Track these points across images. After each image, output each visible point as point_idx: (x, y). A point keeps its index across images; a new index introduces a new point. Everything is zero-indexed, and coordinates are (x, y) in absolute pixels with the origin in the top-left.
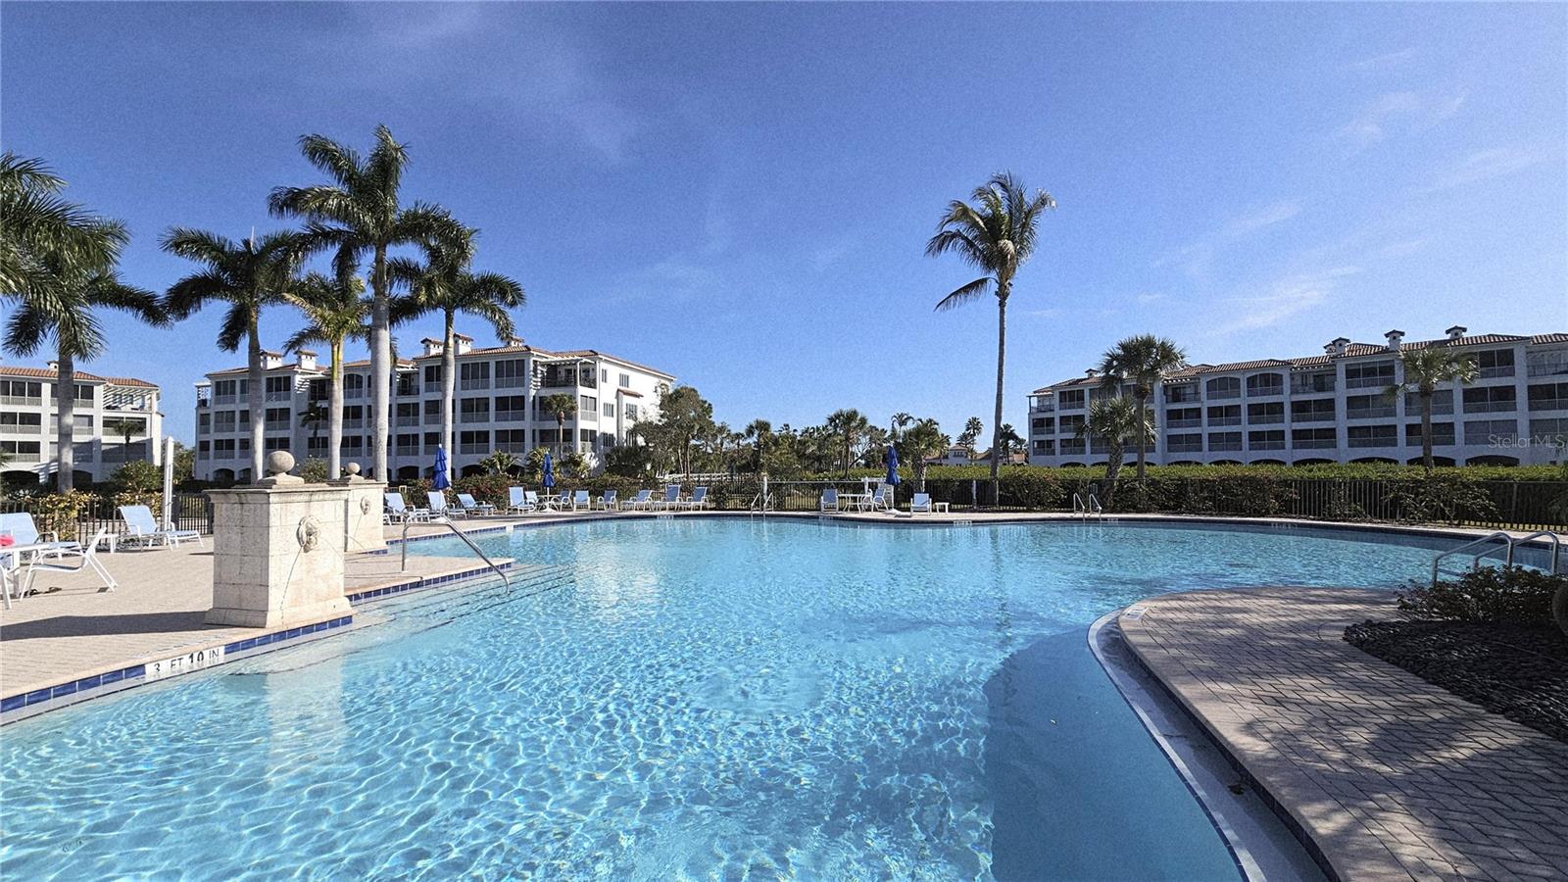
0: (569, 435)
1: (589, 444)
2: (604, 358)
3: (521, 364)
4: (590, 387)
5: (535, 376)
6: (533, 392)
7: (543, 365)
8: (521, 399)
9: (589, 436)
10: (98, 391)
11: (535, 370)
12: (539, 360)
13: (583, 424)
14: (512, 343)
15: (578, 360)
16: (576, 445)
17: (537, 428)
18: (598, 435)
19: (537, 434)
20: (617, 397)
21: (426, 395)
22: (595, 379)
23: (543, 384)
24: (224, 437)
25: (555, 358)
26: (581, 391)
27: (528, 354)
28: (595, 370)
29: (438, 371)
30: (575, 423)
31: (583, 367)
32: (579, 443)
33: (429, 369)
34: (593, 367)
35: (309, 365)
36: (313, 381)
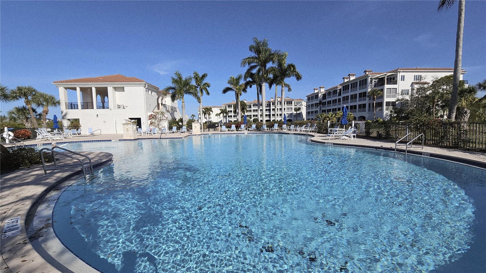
0: (380, 104)
1: (390, 107)
2: (401, 71)
3: (366, 80)
4: (394, 84)
5: (372, 83)
6: (370, 90)
7: (376, 79)
8: (365, 93)
9: (391, 104)
10: (293, 102)
11: (371, 81)
12: (373, 77)
13: (386, 100)
15: (386, 75)
16: (383, 108)
18: (397, 103)
19: (371, 105)
20: (412, 86)
21: (343, 95)
22: (397, 81)
23: (375, 86)
24: (309, 111)
25: (378, 76)
26: (387, 86)
27: (367, 76)
28: (397, 77)
29: (346, 87)
30: (383, 100)
31: (388, 77)
32: (385, 107)
33: (343, 87)
34: (396, 75)
35: (323, 90)
36: (324, 95)
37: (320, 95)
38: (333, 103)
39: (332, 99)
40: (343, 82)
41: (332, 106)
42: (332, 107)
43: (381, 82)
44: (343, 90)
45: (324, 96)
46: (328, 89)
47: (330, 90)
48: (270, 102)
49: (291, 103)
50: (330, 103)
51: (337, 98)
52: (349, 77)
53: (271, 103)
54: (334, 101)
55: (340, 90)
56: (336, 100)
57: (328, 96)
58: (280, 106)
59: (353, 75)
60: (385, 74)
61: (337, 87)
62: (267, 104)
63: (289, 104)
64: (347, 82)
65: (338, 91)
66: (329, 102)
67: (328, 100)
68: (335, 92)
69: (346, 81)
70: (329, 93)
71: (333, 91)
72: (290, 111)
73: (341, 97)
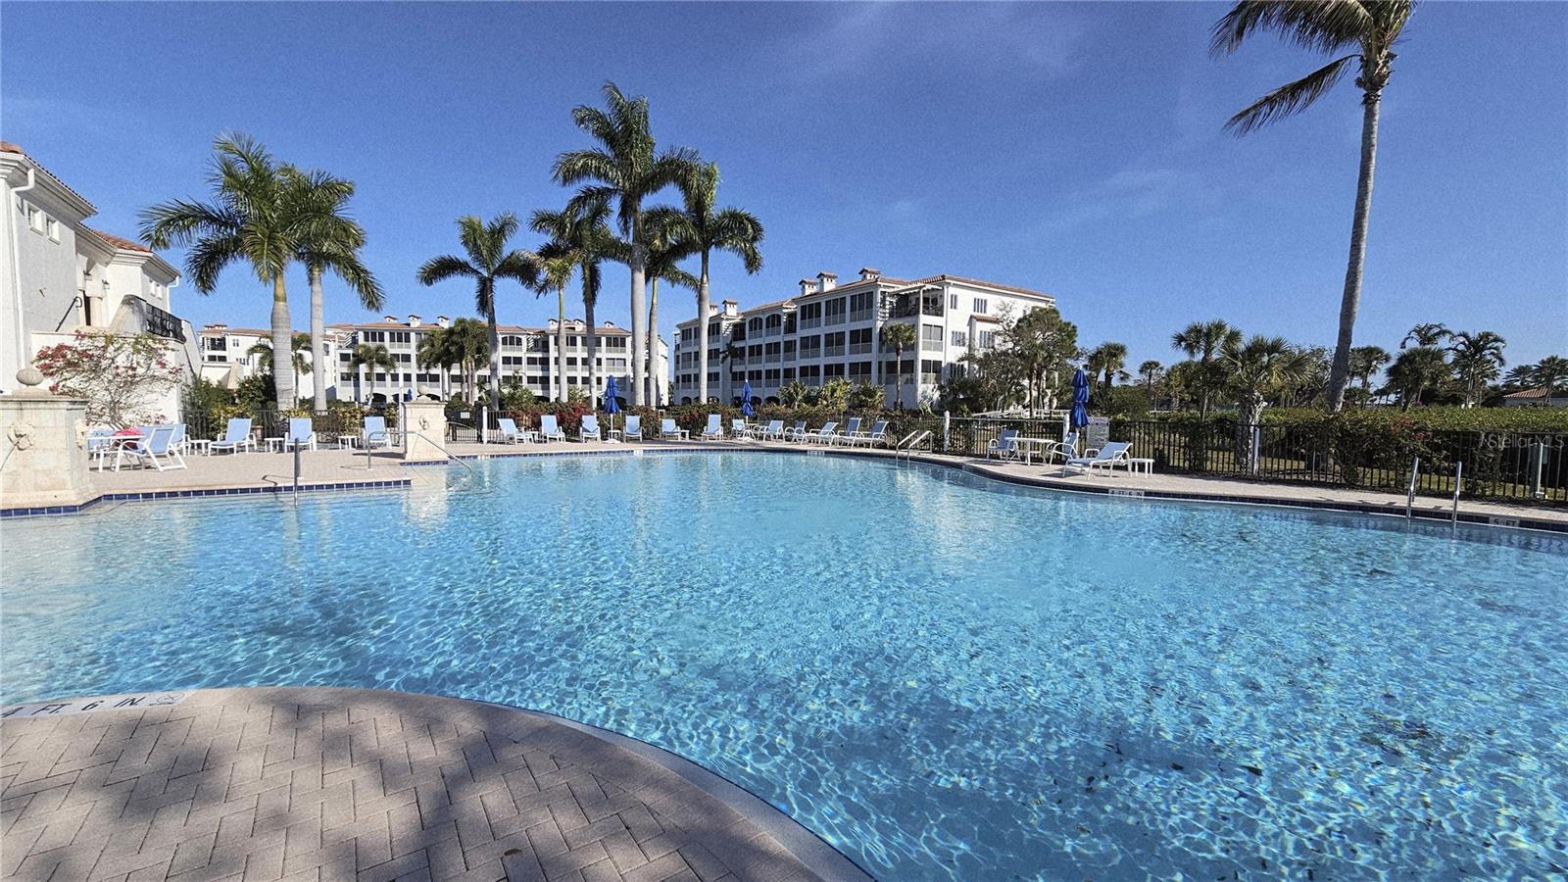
0: (909, 366)
1: (932, 375)
2: (952, 282)
3: (871, 295)
4: (937, 315)
5: (884, 307)
6: (880, 324)
7: (892, 295)
8: (869, 331)
9: (932, 367)
11: (883, 301)
12: (887, 290)
13: (924, 355)
14: (868, 276)
15: (921, 287)
16: (916, 376)
17: (884, 360)
18: (943, 365)
19: (884, 366)
20: (970, 324)
21: (801, 333)
22: (942, 307)
23: (891, 315)
24: (686, 372)
25: (902, 287)
26: (924, 319)
27: (875, 284)
28: (942, 296)
29: (810, 310)
30: (916, 354)
31: (927, 295)
32: (920, 375)
33: (803, 308)
34: (939, 293)
35: (732, 311)
36: (735, 325)
37: (724, 324)
38: (768, 352)
39: (765, 339)
40: (800, 295)
41: (763, 361)
42: (764, 365)
43: (905, 305)
44: (803, 318)
45: (738, 331)
46: (749, 309)
47: (757, 312)
48: (544, 334)
49: (623, 344)
50: (760, 353)
51: (781, 338)
52: (818, 280)
53: (552, 339)
54: (774, 348)
55: (791, 316)
56: (777, 345)
57: (751, 329)
58: (583, 351)
59: (831, 278)
60: (920, 284)
61: (781, 307)
62: (536, 341)
63: (616, 345)
64: (811, 295)
65: (784, 319)
66: (756, 351)
67: (749, 342)
68: (774, 321)
69: (808, 291)
70: (756, 324)
71: (768, 319)
72: (619, 370)
73: (796, 337)
